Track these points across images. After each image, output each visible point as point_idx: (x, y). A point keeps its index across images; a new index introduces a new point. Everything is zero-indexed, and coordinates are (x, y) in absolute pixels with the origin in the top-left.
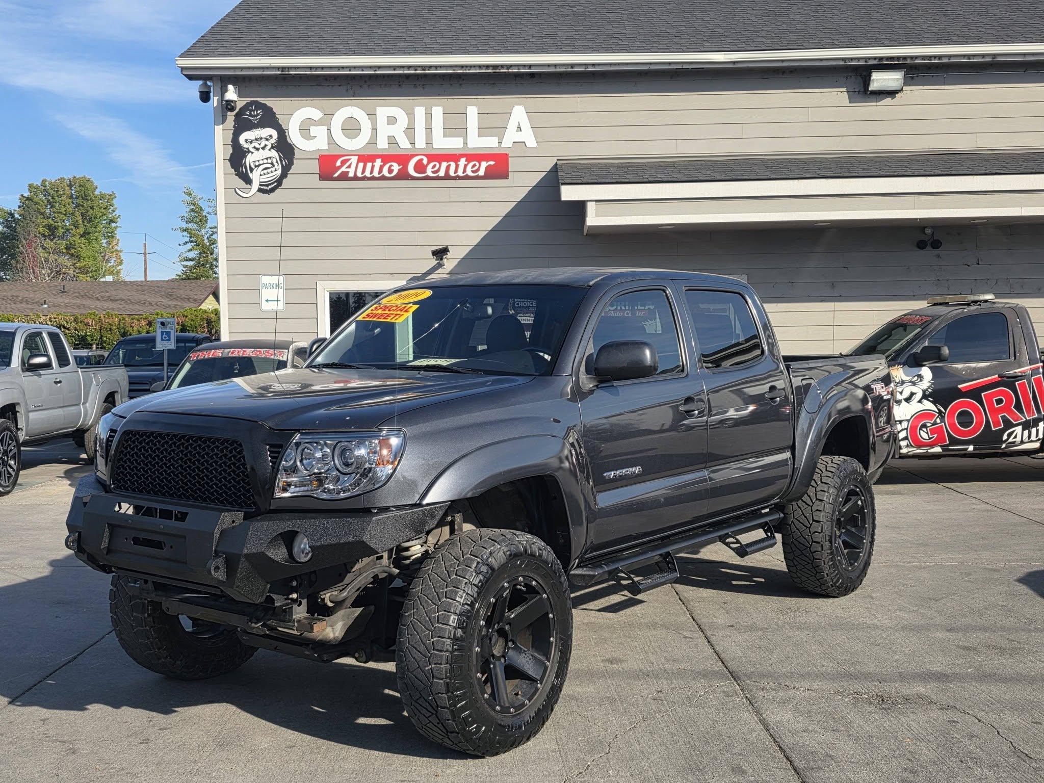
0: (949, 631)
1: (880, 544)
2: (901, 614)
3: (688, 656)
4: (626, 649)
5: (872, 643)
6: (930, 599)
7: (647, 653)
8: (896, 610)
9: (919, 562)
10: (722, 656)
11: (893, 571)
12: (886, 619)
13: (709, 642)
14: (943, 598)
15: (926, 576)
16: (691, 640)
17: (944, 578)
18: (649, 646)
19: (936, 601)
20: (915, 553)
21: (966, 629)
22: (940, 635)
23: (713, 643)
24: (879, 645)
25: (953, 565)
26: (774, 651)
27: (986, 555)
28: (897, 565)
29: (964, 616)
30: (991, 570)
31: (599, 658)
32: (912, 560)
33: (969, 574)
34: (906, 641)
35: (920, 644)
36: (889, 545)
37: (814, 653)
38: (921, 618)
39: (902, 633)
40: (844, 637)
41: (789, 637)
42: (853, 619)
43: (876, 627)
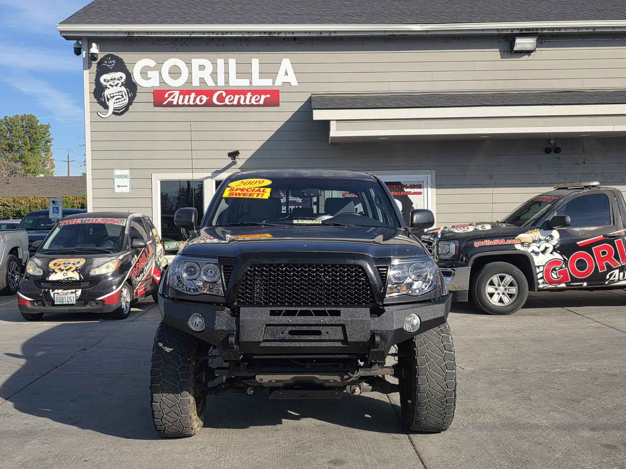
0: (592, 429)
1: (530, 354)
2: (553, 414)
3: (396, 457)
4: (347, 450)
5: (535, 442)
6: (573, 401)
7: (363, 454)
8: (550, 411)
9: (560, 368)
10: (422, 456)
11: (542, 376)
12: (544, 419)
13: (412, 442)
14: (582, 400)
15: (566, 380)
16: (398, 441)
17: (579, 382)
18: (365, 447)
19: (578, 402)
20: (556, 362)
21: (605, 428)
22: (586, 434)
23: (415, 443)
24: (541, 444)
25: (584, 371)
26: (462, 451)
27: (605, 362)
28: (545, 372)
29: (601, 416)
30: (611, 375)
31: (326, 460)
32: (554, 367)
33: (597, 379)
34: (562, 439)
35: (573, 442)
36: (537, 355)
37: (493, 452)
38: (569, 418)
39: (557, 432)
40: (514, 436)
41: (473, 437)
42: (519, 419)
43: (537, 427)
